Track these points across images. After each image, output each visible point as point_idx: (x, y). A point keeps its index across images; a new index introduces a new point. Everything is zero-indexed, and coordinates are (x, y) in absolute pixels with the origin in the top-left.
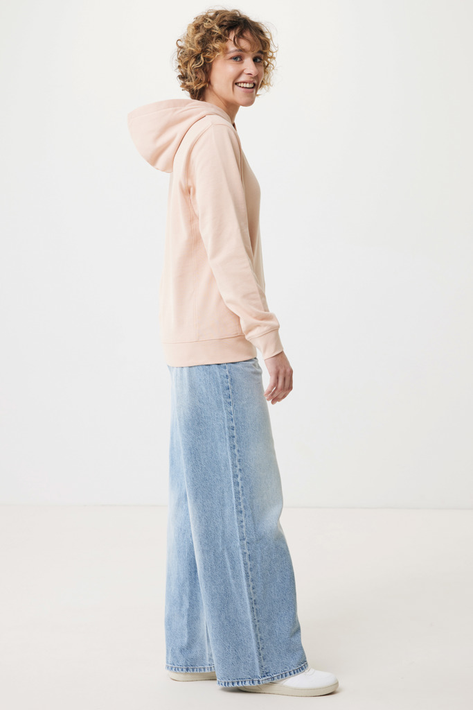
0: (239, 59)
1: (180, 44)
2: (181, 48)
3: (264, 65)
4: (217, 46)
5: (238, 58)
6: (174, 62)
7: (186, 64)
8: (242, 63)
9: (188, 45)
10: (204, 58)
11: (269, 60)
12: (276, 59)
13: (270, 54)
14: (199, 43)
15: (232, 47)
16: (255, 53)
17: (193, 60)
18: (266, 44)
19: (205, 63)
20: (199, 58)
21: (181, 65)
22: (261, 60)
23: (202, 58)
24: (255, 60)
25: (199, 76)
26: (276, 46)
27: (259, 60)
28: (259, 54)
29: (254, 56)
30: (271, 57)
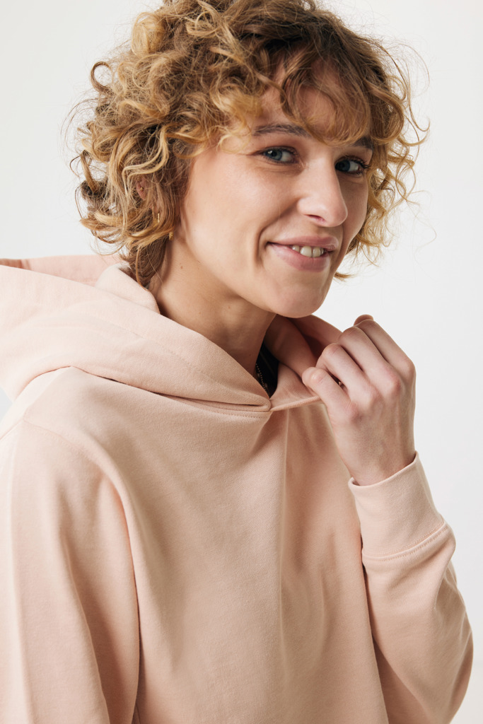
0: (285, 157)
1: (103, 76)
2: (102, 89)
3: (373, 184)
4: (224, 103)
5: (285, 154)
6: (72, 132)
7: (105, 150)
8: (298, 171)
9: (125, 86)
10: (171, 142)
11: (392, 167)
13: (396, 148)
14: (161, 85)
16: (347, 144)
17: (126, 145)
18: (388, 116)
19: (172, 156)
20: (154, 142)
21: (89, 149)
22: (362, 165)
23: (163, 144)
24: (341, 166)
26: (422, 125)
27: (354, 167)
28: (360, 149)
29: (338, 154)
30: (401, 160)
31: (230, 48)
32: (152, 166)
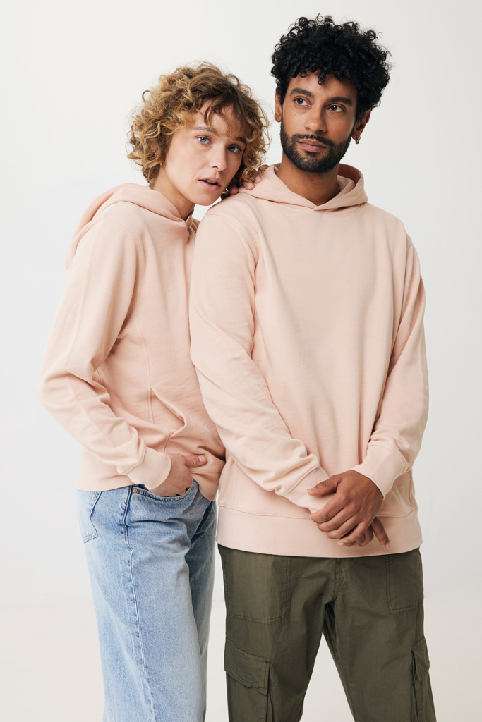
0: (207, 142)
5: (206, 140)
8: (211, 148)
10: (162, 126)
12: (267, 154)
15: (200, 122)
16: (233, 139)
17: (148, 126)
19: (161, 134)
20: (156, 126)
23: (159, 127)
25: (154, 148)
28: (240, 143)
29: (229, 142)
31: (188, 96)
32: (153, 135)
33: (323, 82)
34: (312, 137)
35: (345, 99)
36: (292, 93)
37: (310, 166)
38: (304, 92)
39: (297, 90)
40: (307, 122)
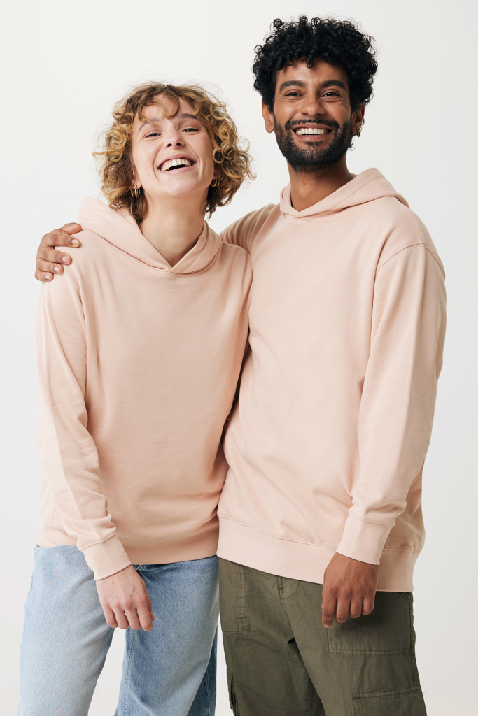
33: (312, 65)
34: (310, 121)
35: (337, 81)
36: (281, 89)
37: (314, 157)
38: (294, 83)
39: (286, 84)
40: (303, 107)
